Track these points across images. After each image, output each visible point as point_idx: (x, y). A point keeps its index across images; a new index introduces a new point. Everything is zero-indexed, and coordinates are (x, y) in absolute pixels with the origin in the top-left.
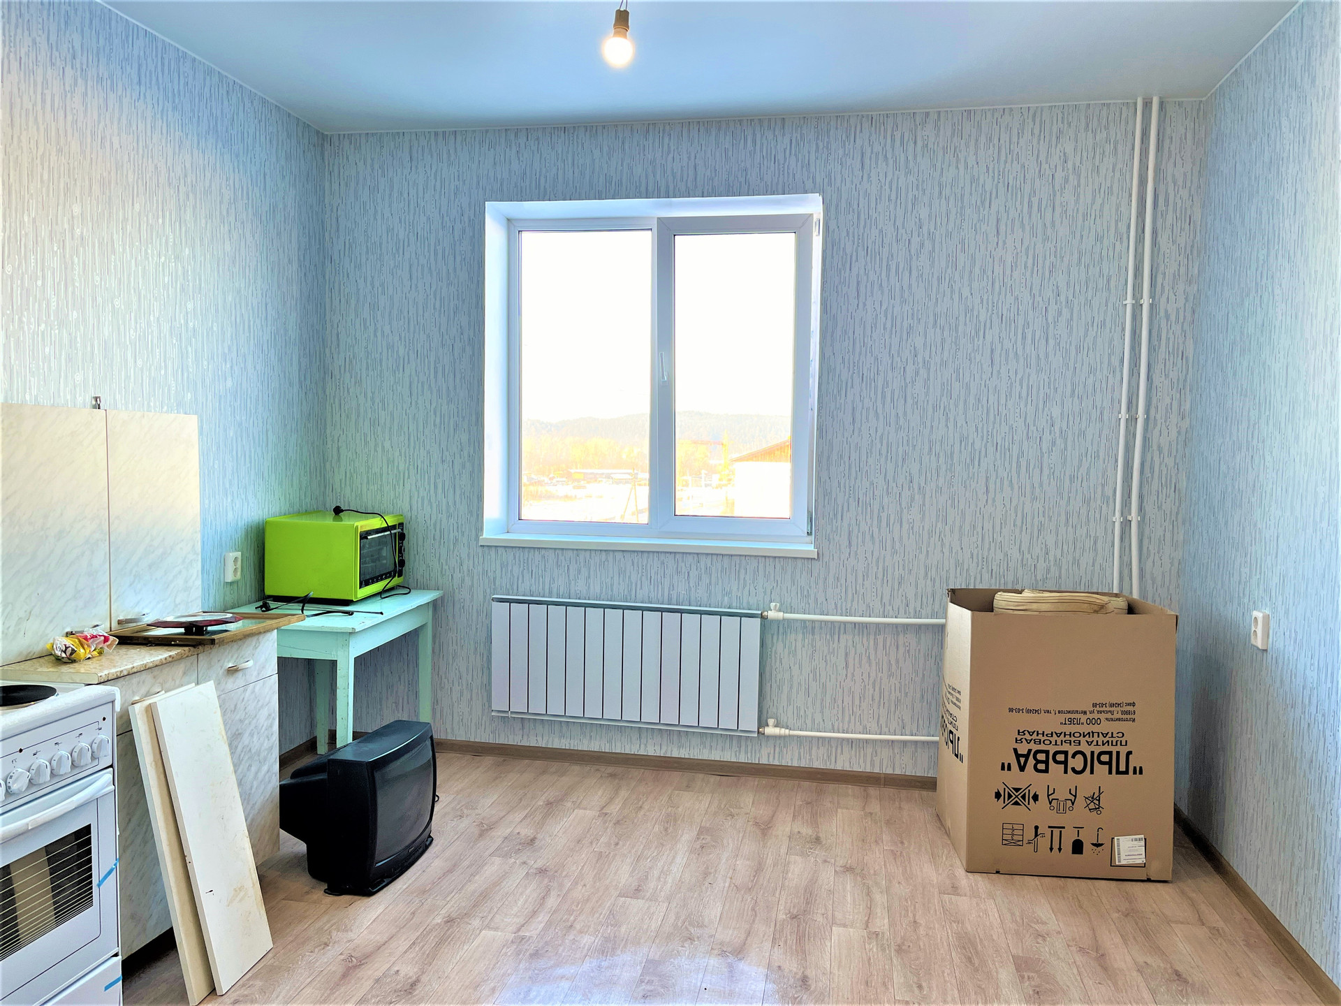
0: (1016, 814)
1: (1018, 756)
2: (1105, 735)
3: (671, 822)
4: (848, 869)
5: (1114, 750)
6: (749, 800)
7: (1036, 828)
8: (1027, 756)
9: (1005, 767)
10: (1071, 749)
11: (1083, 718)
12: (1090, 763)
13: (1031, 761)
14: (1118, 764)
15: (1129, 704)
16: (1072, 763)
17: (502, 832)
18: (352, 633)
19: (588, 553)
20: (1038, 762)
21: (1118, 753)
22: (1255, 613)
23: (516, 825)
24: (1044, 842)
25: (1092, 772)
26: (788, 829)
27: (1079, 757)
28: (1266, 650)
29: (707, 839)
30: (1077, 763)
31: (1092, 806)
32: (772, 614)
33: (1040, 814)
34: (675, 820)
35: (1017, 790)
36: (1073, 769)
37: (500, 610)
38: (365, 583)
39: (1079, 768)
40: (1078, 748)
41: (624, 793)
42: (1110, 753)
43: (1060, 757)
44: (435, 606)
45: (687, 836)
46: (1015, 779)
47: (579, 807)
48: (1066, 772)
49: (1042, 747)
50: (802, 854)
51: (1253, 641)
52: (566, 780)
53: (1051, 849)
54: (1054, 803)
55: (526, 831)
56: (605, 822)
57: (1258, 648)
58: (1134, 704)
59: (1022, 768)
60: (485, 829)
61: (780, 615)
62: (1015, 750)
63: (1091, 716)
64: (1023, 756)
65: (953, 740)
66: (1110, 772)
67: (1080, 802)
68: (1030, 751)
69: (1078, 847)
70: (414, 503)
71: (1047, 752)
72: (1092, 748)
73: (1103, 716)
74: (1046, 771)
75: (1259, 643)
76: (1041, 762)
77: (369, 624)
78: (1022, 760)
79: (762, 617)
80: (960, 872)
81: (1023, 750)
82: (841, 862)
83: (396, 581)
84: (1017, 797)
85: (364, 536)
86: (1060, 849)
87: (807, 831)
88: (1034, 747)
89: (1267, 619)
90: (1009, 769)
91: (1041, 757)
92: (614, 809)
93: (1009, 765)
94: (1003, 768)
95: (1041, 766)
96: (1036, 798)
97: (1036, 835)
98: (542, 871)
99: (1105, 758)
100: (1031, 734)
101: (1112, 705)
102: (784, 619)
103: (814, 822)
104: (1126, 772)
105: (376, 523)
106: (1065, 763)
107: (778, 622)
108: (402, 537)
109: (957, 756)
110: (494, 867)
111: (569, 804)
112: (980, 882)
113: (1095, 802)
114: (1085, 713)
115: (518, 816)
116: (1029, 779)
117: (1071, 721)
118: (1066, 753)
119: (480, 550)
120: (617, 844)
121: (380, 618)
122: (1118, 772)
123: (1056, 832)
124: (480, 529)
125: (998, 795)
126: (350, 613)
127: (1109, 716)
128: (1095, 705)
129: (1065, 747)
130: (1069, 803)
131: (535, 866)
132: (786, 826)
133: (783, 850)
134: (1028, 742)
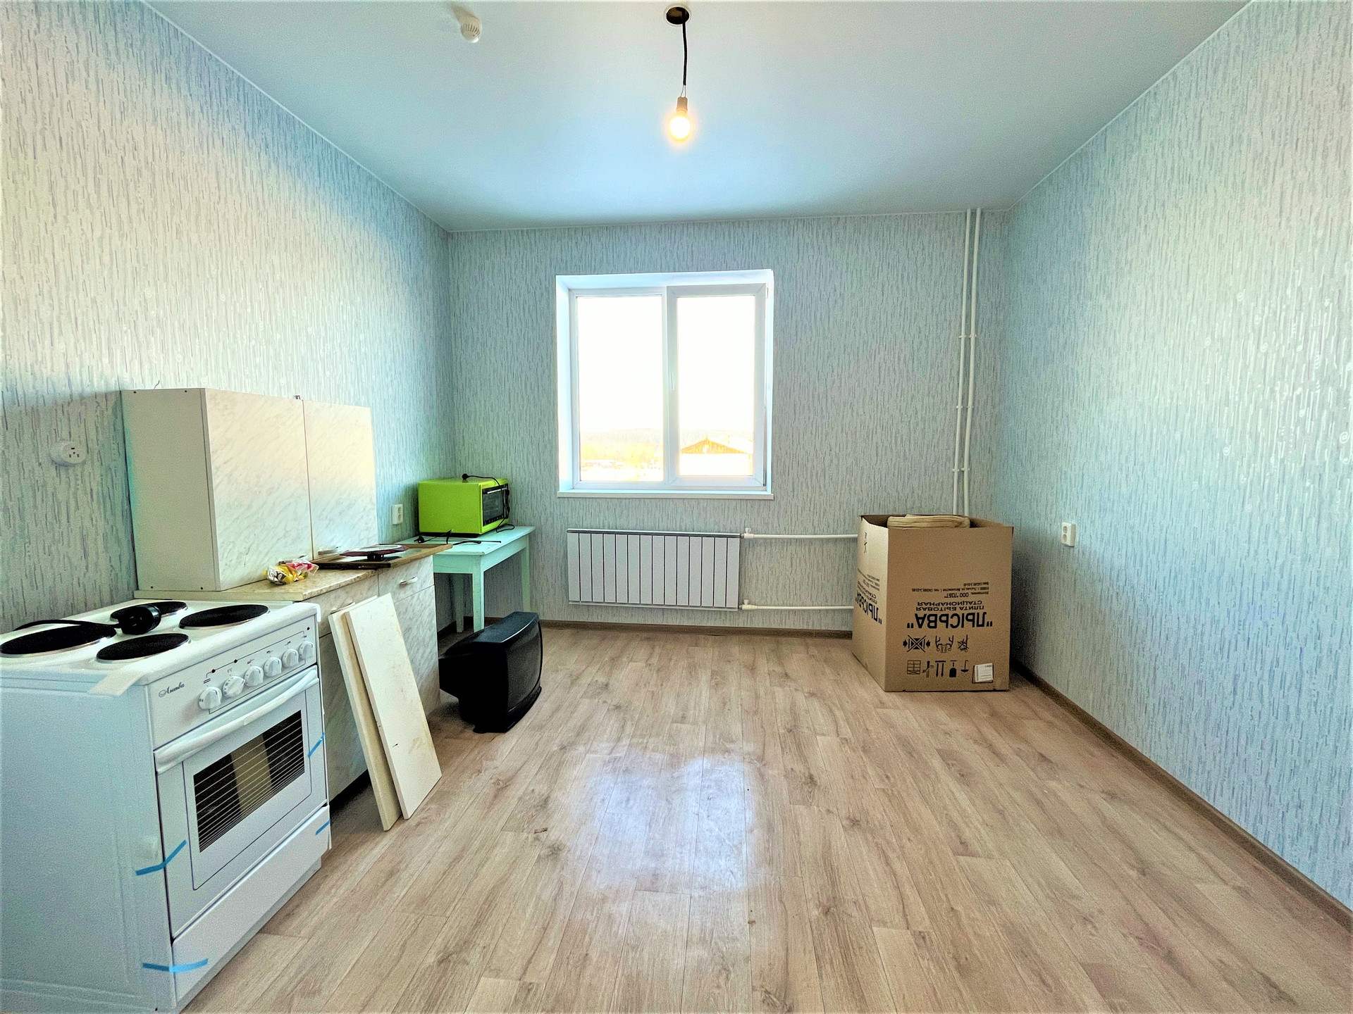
0: (916, 654)
1: (918, 619)
2: (971, 603)
3: (692, 669)
4: (812, 695)
5: (975, 611)
6: (736, 649)
7: (928, 662)
8: (923, 619)
9: (910, 626)
10: (951, 613)
11: (958, 593)
12: (961, 621)
13: (926, 621)
14: (977, 620)
15: (985, 583)
16: (951, 621)
17: (585, 680)
18: (481, 556)
19: (627, 501)
20: (930, 622)
21: (978, 614)
22: (1064, 524)
23: (594, 675)
24: (932, 671)
25: (963, 626)
26: (766, 669)
27: (956, 617)
28: (1073, 547)
29: (718, 681)
30: (954, 621)
31: (962, 647)
32: (746, 535)
33: (931, 654)
34: (695, 667)
35: (917, 640)
36: (952, 625)
37: (572, 538)
38: (486, 522)
39: (955, 624)
40: (955, 612)
41: (657, 650)
42: (973, 614)
43: (944, 618)
44: (530, 537)
45: (704, 677)
46: (917, 633)
47: (631, 661)
48: (947, 627)
49: (933, 612)
50: (780, 685)
51: (1063, 541)
52: (620, 643)
53: (937, 675)
54: (940, 647)
55: (602, 679)
56: (651, 670)
57: (1066, 546)
58: (987, 583)
59: (920, 626)
60: (575, 679)
61: (752, 536)
62: (916, 615)
63: (963, 592)
64: (920, 618)
65: (871, 609)
66: (973, 626)
67: (955, 645)
68: (925, 615)
69: (953, 673)
70: (514, 471)
71: (936, 616)
72: (963, 611)
73: (969, 591)
74: (935, 627)
75: (1068, 542)
76: (932, 621)
77: (492, 549)
78: (920, 621)
79: (740, 537)
80: (881, 692)
81: (921, 614)
82: (806, 690)
83: (506, 521)
84: (916, 644)
85: (485, 491)
86: (942, 675)
87: (778, 669)
88: (928, 613)
89: (1074, 527)
90: (912, 627)
91: (932, 618)
92: (654, 660)
93: (912, 625)
94: (908, 627)
95: (932, 624)
96: (928, 644)
97: (928, 667)
98: (618, 707)
99: (970, 617)
100: (926, 604)
101: (975, 584)
102: (755, 539)
103: (780, 661)
104: (983, 625)
105: (492, 484)
106: (947, 622)
107: (750, 540)
108: (507, 492)
109: (876, 620)
110: (585, 706)
111: (625, 659)
112: (893, 696)
113: (964, 645)
114: (959, 590)
115: (593, 669)
116: (925, 633)
117: (951, 595)
118: (947, 615)
119: (558, 501)
120: (662, 685)
121: (499, 545)
122: (978, 626)
123: (940, 664)
124: (556, 487)
125: (905, 644)
126: (479, 542)
127: (973, 591)
128: (965, 585)
129: (947, 612)
130: (949, 646)
131: (612, 704)
132: (765, 666)
133: (768, 683)
134: (924, 609)
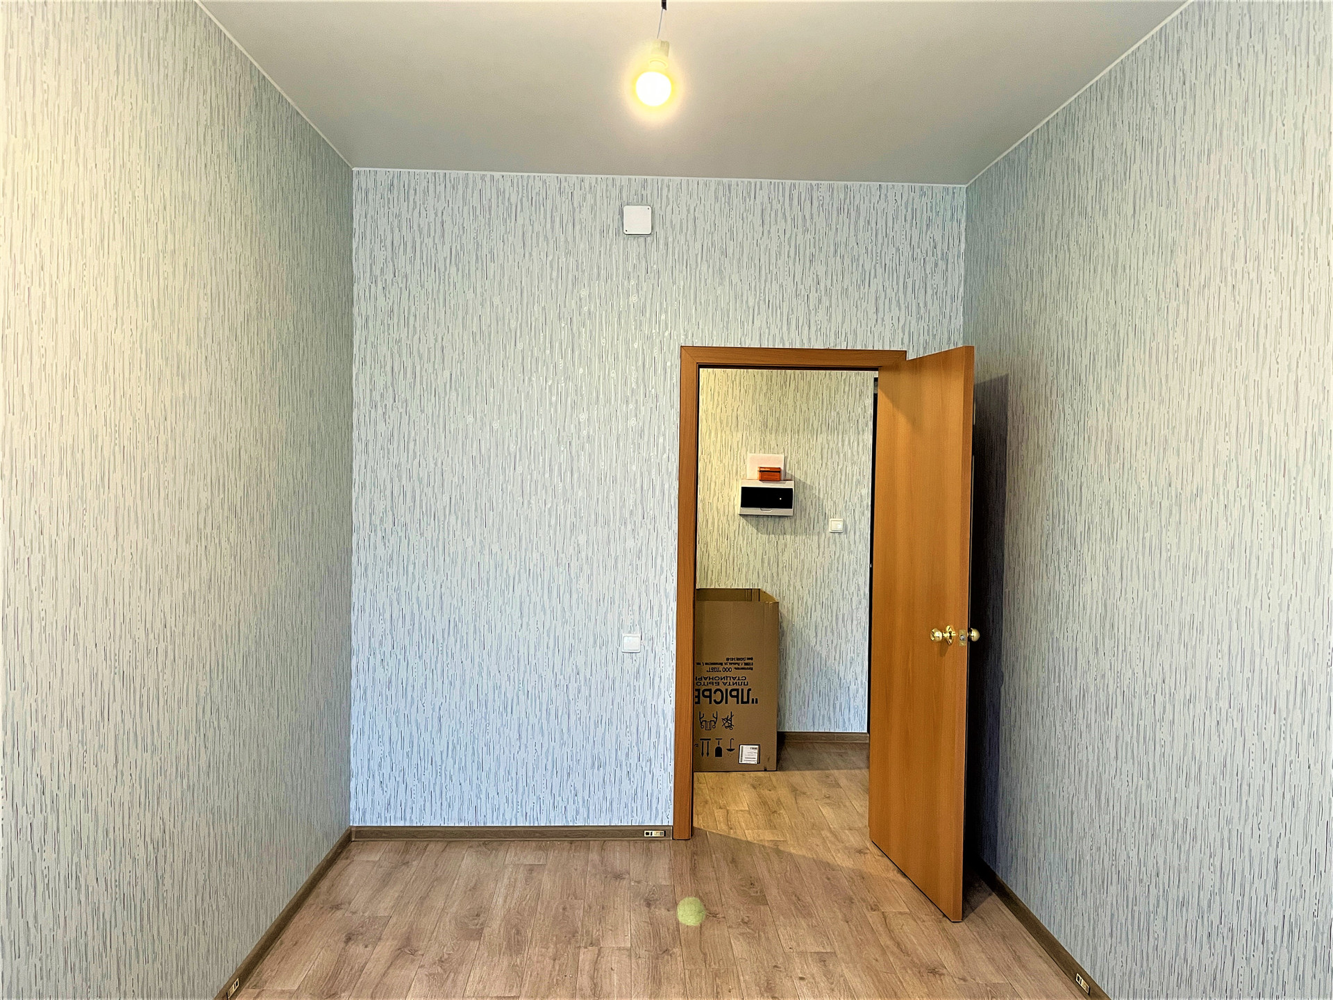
2: (734, 678)
5: (740, 688)
10: (714, 688)
11: (721, 668)
12: (725, 696)
14: (742, 697)
16: (714, 696)
21: (742, 690)
25: (726, 703)
27: (719, 693)
31: (727, 725)
36: (715, 701)
39: (718, 700)
40: (718, 687)
42: (737, 690)
48: (710, 703)
53: (703, 754)
54: (703, 723)
63: (726, 666)
66: (738, 703)
67: (720, 723)
69: (718, 752)
72: (726, 687)
73: (733, 666)
86: (708, 754)
99: (734, 693)
101: (738, 659)
104: (748, 702)
106: (710, 697)
113: (728, 722)
114: (721, 664)
117: (713, 669)
118: (710, 690)
122: (743, 702)
123: (705, 742)
127: (737, 666)
128: (728, 659)
129: (710, 687)
130: (713, 723)
